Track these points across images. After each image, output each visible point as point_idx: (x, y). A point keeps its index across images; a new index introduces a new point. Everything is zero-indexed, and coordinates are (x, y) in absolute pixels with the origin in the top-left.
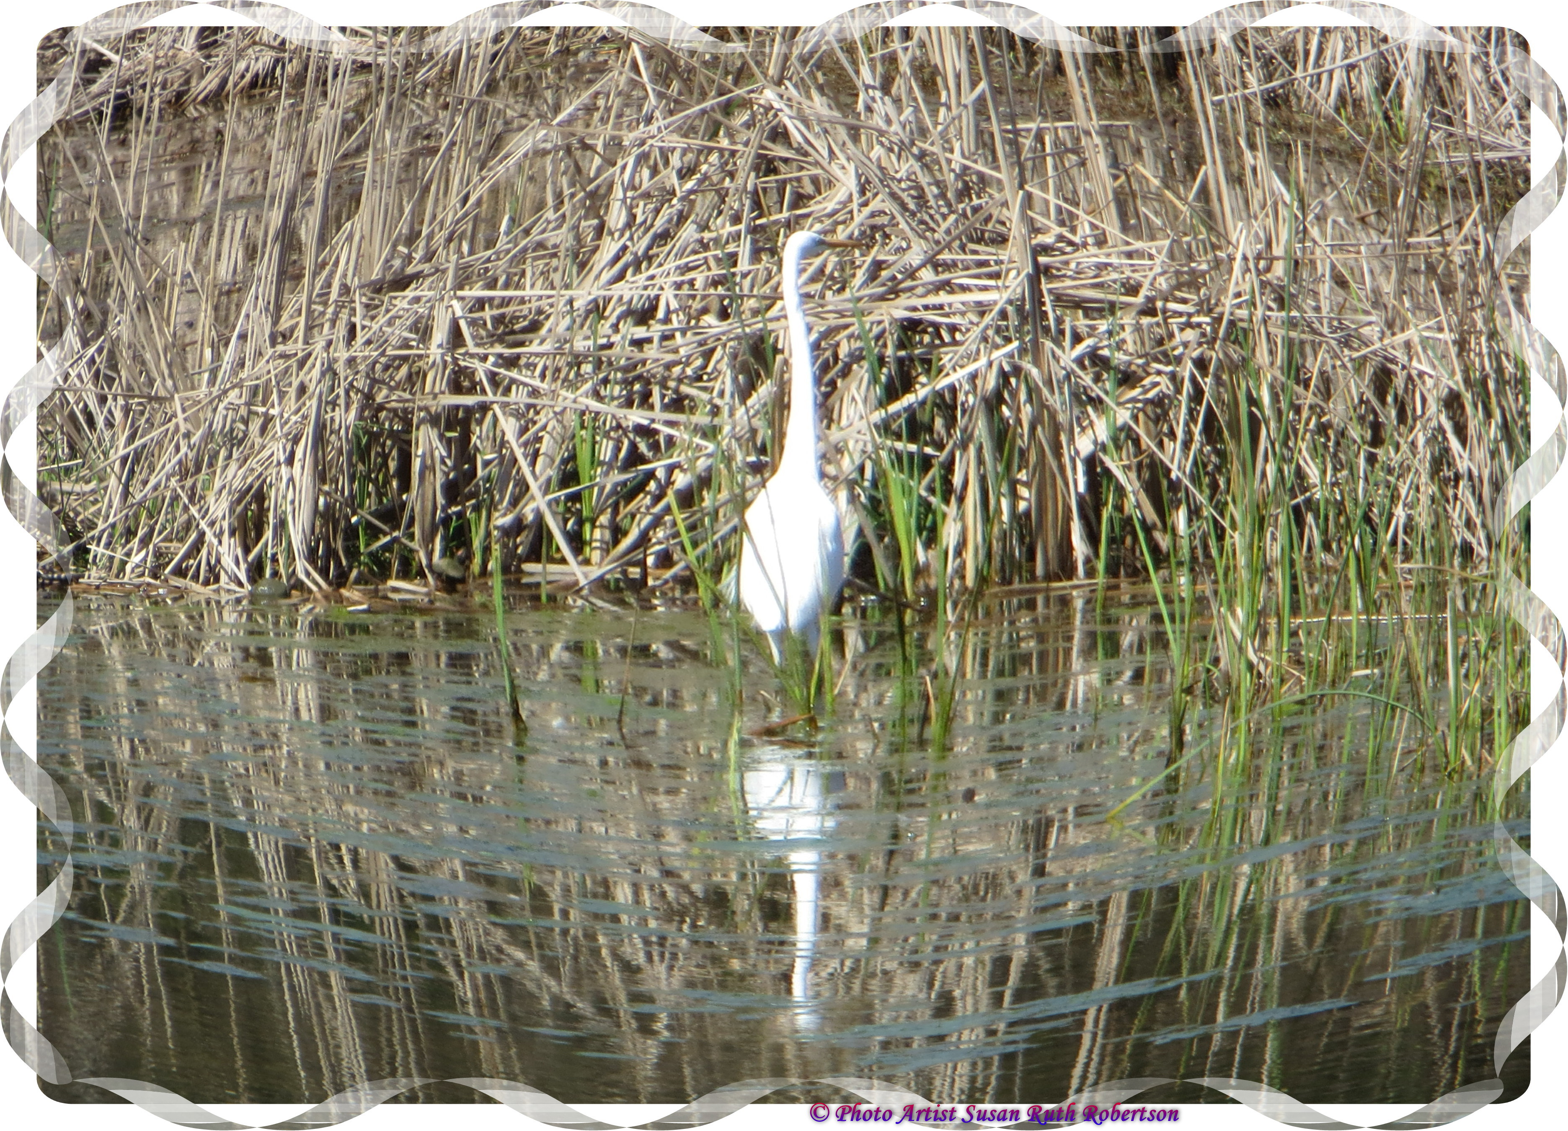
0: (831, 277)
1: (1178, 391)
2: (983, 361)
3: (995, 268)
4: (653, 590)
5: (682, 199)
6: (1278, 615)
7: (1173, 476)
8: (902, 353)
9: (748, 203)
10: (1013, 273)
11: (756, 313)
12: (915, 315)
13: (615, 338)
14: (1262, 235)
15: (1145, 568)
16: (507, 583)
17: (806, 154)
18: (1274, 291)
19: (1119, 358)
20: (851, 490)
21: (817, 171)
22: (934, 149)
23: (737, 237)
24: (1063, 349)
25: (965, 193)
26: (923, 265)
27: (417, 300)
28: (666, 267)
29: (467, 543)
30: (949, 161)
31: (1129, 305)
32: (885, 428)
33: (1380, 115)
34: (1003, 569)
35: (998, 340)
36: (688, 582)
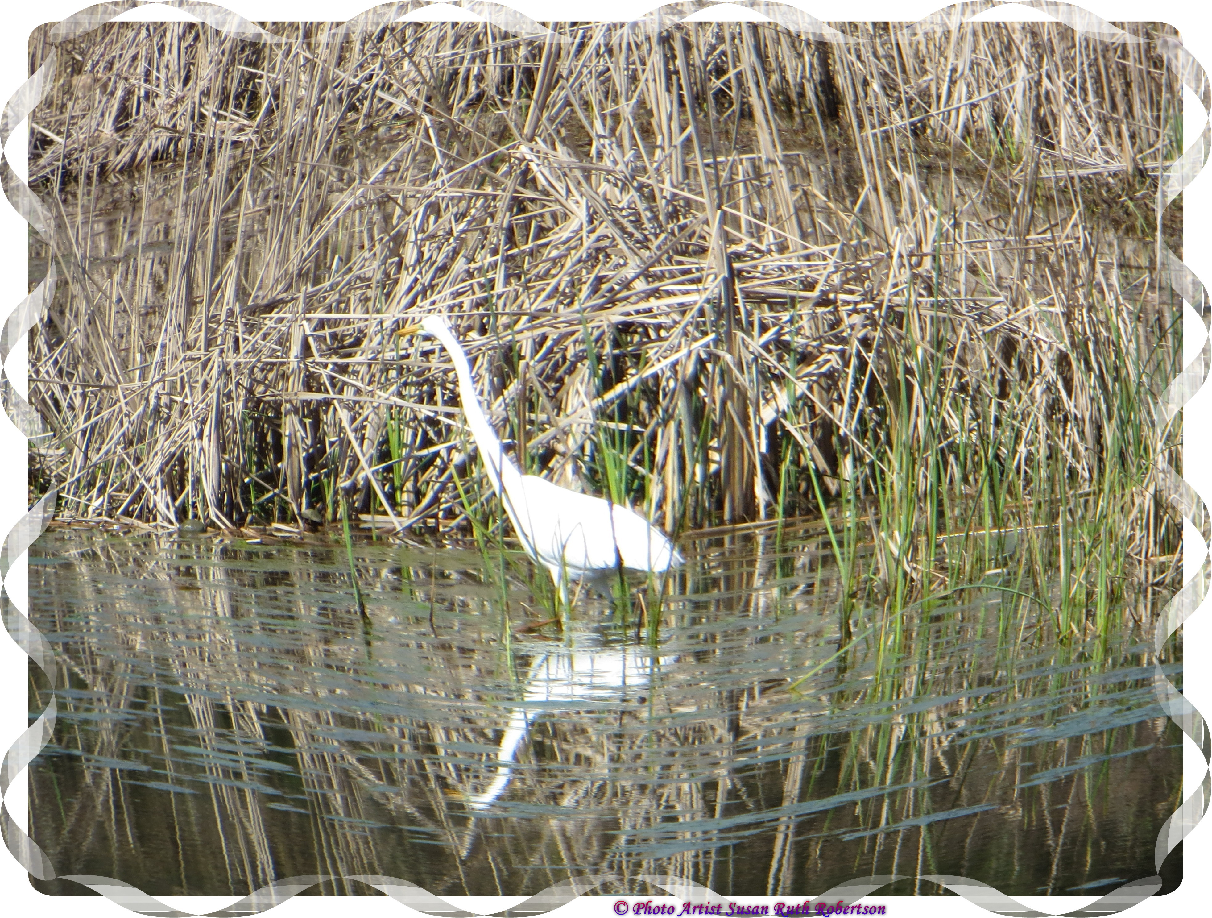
0: (564, 294)
1: (847, 364)
2: (684, 351)
3: (698, 274)
4: (444, 533)
5: (456, 239)
6: (927, 534)
7: (841, 432)
8: (616, 352)
9: (502, 238)
10: (712, 277)
11: (507, 327)
12: (629, 319)
13: (411, 351)
14: (913, 237)
15: (817, 508)
16: (351, 528)
17: (548, 194)
18: (924, 281)
19: (799, 341)
20: (575, 464)
21: (556, 207)
22: (650, 182)
23: (494, 266)
24: (752, 337)
25: (673, 215)
26: (637, 277)
27: (281, 320)
28: (443, 294)
29: (323, 499)
30: (662, 190)
31: (807, 298)
32: (602, 413)
33: (997, 141)
34: (695, 517)
35: (697, 334)
36: (466, 529)
